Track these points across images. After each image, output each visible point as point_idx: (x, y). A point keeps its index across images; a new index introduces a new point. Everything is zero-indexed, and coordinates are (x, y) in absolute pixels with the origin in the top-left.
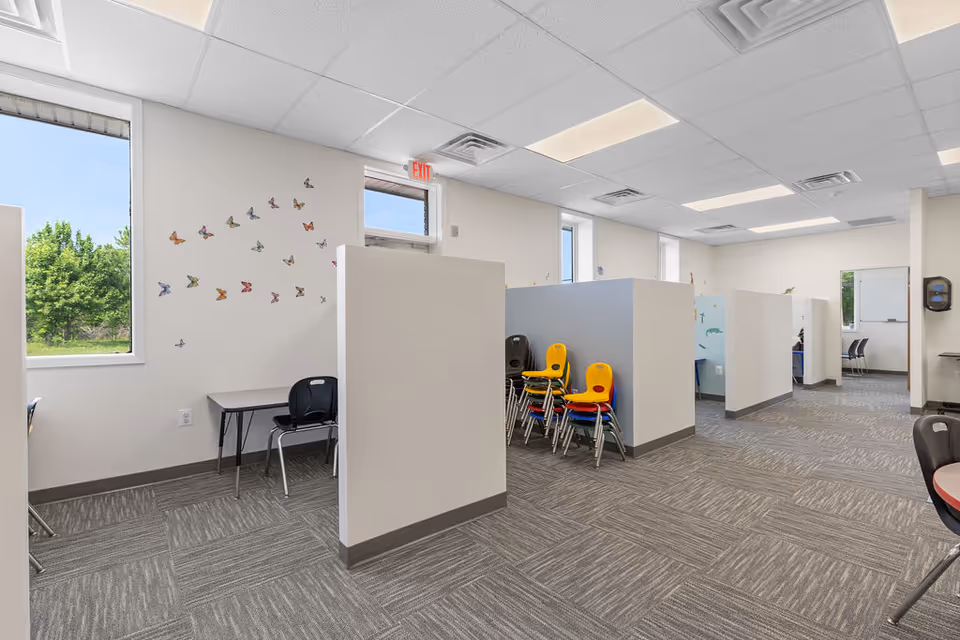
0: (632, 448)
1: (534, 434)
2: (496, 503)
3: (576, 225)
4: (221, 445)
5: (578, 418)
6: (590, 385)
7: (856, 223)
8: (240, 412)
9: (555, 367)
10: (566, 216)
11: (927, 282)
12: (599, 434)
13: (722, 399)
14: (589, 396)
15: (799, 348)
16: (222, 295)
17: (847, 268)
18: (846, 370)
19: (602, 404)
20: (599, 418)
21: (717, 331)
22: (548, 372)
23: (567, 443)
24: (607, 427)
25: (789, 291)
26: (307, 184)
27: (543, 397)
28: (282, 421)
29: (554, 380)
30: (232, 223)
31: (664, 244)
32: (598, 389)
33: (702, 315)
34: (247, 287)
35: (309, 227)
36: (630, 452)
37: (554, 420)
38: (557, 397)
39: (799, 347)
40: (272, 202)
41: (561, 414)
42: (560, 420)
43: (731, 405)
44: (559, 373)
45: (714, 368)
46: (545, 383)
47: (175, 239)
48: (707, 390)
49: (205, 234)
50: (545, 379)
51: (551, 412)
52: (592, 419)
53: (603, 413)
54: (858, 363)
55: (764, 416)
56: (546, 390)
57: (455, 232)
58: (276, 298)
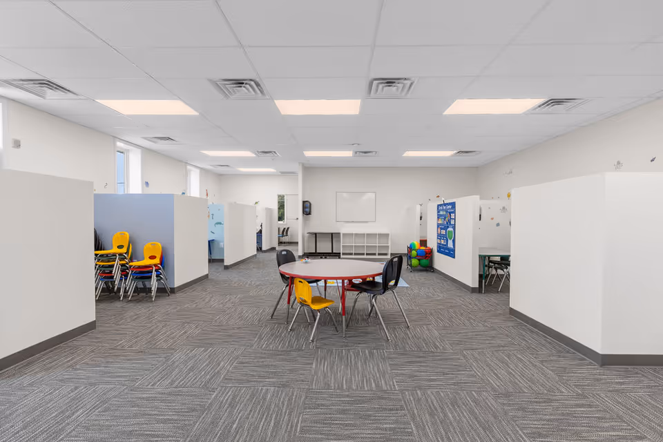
0: (174, 288)
1: (102, 294)
2: (90, 327)
3: (128, 151)
5: (139, 275)
6: (147, 255)
7: (282, 173)
9: (120, 247)
10: (120, 144)
11: (304, 202)
12: (154, 284)
13: (222, 261)
14: (147, 262)
15: (260, 233)
17: (281, 193)
18: (280, 243)
19: (155, 265)
20: (154, 274)
21: (220, 223)
22: (115, 250)
23: (131, 293)
24: (159, 278)
25: (256, 203)
27: (112, 266)
29: (120, 254)
31: (190, 171)
32: (152, 257)
33: (213, 215)
36: (173, 291)
37: (121, 280)
38: (122, 265)
39: (261, 231)
41: (126, 276)
42: (126, 280)
43: (227, 263)
44: (124, 250)
45: (218, 244)
46: (114, 257)
48: (215, 256)
50: (114, 255)
51: (119, 276)
52: (149, 275)
53: (156, 271)
54: (285, 239)
55: (242, 266)
56: (115, 261)
57: (17, 144)
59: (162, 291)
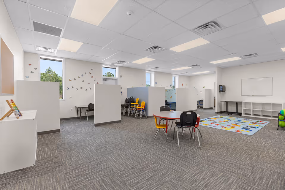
0: (148, 116)
2: (119, 122)
4: (77, 114)
8: (81, 108)
9: (137, 102)
10: (147, 72)
11: (220, 86)
12: (141, 113)
16: (77, 89)
19: (142, 109)
26: (92, 70)
28: (87, 110)
30: (79, 77)
32: (143, 106)
34: (82, 88)
35: (92, 77)
40: (86, 73)
47: (70, 80)
49: (75, 79)
50: (135, 105)
52: (140, 111)
57: (121, 77)
58: (86, 90)
59: (144, 117)
